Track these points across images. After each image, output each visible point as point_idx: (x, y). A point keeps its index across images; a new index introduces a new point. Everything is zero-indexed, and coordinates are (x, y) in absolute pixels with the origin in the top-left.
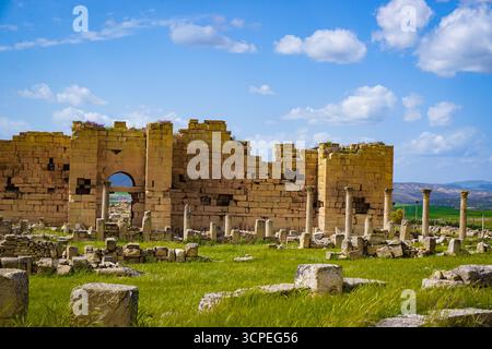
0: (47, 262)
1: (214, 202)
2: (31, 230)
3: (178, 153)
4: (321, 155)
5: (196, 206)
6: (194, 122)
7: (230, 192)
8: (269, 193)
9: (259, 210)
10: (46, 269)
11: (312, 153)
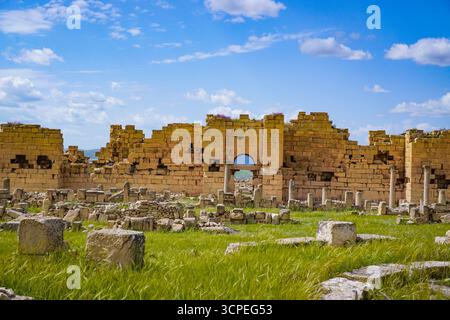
0: (165, 221)
1: (319, 178)
2: (174, 199)
3: (289, 139)
4: (407, 139)
5: (304, 181)
6: (302, 114)
7: (331, 169)
8: (364, 171)
9: (355, 185)
10: (163, 227)
11: (400, 138)
